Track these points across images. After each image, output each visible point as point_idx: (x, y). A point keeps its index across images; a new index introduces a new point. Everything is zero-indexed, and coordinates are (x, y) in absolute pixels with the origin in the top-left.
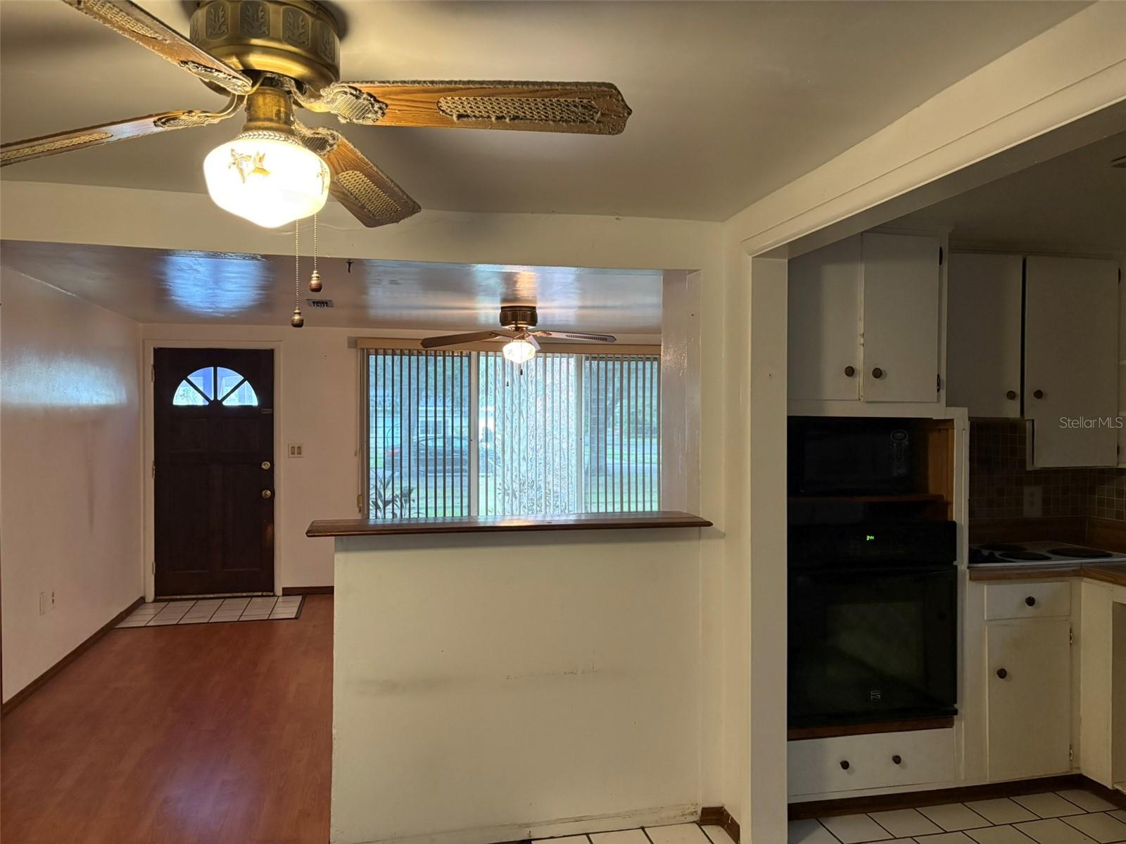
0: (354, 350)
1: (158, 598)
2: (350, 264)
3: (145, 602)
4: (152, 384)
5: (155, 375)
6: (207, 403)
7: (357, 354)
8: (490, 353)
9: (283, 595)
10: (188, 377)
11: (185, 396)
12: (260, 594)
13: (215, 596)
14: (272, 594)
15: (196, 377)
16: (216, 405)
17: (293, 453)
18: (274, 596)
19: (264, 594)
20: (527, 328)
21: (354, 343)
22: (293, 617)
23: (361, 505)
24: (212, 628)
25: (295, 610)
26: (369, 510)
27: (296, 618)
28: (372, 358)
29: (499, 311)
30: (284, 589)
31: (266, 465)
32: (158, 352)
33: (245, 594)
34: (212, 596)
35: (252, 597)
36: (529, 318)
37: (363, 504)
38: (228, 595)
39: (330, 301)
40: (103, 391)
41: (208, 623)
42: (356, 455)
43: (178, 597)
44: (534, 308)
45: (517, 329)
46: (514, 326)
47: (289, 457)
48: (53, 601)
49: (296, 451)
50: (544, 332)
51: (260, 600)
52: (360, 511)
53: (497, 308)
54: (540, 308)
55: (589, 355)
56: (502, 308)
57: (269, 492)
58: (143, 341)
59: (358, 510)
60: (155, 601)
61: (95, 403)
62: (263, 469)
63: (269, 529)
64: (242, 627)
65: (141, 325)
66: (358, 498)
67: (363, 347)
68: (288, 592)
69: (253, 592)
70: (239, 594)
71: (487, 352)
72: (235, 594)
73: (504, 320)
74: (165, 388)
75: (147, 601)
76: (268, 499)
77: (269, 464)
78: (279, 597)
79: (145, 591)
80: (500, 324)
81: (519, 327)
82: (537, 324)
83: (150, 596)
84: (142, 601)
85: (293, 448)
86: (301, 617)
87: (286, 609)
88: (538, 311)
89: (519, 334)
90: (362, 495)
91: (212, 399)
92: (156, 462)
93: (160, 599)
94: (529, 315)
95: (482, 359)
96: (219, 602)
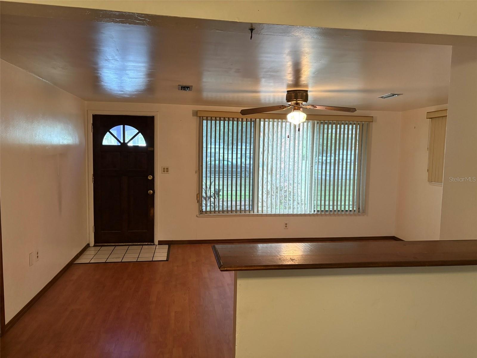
0: (195, 117)
1: (96, 244)
2: (252, 30)
3: (89, 247)
4: (92, 133)
5: (93, 128)
6: (120, 144)
7: (197, 119)
8: (266, 120)
9: (159, 244)
10: (110, 130)
11: (108, 140)
12: (147, 243)
13: (124, 244)
14: (153, 244)
15: (113, 130)
16: (124, 145)
17: (164, 171)
18: (154, 245)
19: (149, 244)
20: (302, 103)
21: (196, 113)
22: (166, 260)
23: (198, 199)
24: (124, 265)
25: (166, 254)
26: (202, 201)
27: (167, 260)
28: (205, 122)
29: (285, 94)
30: (159, 241)
31: (150, 178)
32: (95, 117)
33: (139, 244)
34: (123, 244)
35: (143, 245)
36: (304, 98)
37: (199, 199)
38: (131, 244)
39: (192, 86)
40: (66, 137)
41: (121, 262)
42: (196, 172)
43: (106, 244)
44: (307, 91)
45: (297, 104)
46: (295, 102)
47: (162, 173)
48: (38, 256)
49: (166, 170)
50: (313, 106)
51: (146, 247)
52: (198, 202)
53: (284, 92)
54: (310, 91)
55: (319, 121)
56: (288, 91)
57: (151, 191)
58: (87, 111)
59: (197, 201)
60: (95, 246)
61: (61, 143)
62: (149, 179)
63: (152, 211)
64: (139, 264)
65: (86, 102)
66: (197, 195)
67: (200, 116)
68: (161, 243)
69: (143, 242)
70: (137, 244)
71: (264, 119)
72: (134, 244)
73: (289, 99)
74: (98, 136)
75: (90, 246)
76: (152, 194)
77: (151, 176)
78: (156, 245)
79: (89, 241)
80: (286, 101)
81: (298, 103)
82: (308, 101)
83: (92, 243)
84: (88, 246)
85: (164, 168)
86: (170, 260)
87: (161, 254)
88: (309, 94)
89: (297, 107)
90: (199, 194)
91: (122, 141)
92: (94, 175)
93: (97, 245)
94: (304, 95)
95: (262, 123)
96: (126, 247)
